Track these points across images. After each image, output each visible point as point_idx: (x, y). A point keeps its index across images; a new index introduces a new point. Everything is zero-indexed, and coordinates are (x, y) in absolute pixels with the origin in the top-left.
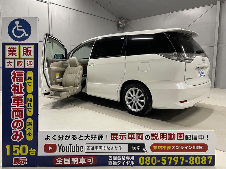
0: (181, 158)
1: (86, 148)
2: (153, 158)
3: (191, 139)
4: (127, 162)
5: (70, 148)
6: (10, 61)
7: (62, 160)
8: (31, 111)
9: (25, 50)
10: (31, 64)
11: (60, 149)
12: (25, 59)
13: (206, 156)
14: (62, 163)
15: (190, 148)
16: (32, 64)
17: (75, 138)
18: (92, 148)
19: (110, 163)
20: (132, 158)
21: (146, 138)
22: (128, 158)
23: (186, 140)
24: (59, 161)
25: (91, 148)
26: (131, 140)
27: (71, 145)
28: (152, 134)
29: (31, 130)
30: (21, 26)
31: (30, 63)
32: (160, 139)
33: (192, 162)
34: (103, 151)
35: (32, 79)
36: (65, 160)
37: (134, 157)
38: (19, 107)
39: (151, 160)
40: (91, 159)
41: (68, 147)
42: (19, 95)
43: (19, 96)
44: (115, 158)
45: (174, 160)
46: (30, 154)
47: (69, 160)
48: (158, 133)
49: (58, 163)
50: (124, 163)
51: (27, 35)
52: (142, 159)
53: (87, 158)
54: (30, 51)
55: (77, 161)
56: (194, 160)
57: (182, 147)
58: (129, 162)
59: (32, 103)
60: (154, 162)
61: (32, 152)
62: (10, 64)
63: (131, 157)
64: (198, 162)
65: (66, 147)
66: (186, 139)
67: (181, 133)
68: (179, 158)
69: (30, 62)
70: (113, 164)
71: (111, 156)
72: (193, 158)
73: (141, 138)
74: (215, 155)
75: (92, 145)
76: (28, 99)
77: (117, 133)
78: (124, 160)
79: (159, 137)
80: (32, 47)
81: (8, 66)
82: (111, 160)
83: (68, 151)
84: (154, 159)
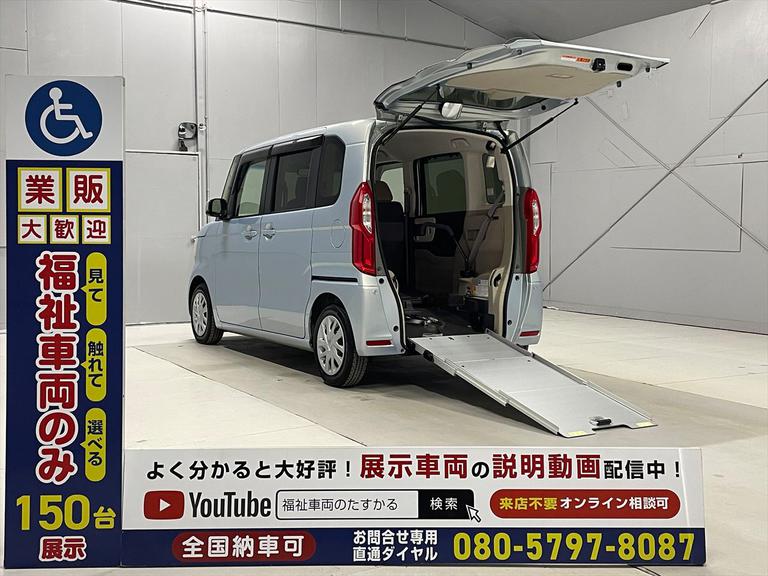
0: (590, 537)
1: (281, 504)
2: (498, 536)
3: (621, 475)
4: (415, 551)
5: (230, 504)
6: (31, 221)
7: (202, 543)
8: (99, 386)
9: (81, 183)
10: (100, 230)
11: (195, 507)
12: (80, 215)
13: (675, 532)
14: (201, 556)
15: (621, 503)
16: (104, 232)
17: (245, 472)
18: (301, 506)
19: (359, 554)
20: (431, 539)
21: (476, 471)
22: (417, 537)
23: (606, 477)
24: (192, 547)
25: (296, 504)
26: (428, 477)
27: (230, 495)
28: (496, 458)
29: (101, 447)
30: (69, 107)
31: (97, 228)
32: (523, 473)
33: (627, 552)
34: (336, 513)
35: (102, 281)
36: (213, 544)
37: (436, 535)
38: (61, 371)
39: (491, 546)
40: (297, 540)
41: (223, 501)
42: (61, 332)
43: (63, 335)
44: (374, 537)
45: (570, 545)
46: (98, 526)
47: (224, 544)
48: (513, 456)
49: (190, 553)
50: (403, 553)
51: (87, 135)
52: (462, 541)
53: (285, 537)
54: (97, 188)
55: (251, 549)
56: (636, 546)
57: (595, 501)
58: (421, 551)
59: (103, 359)
60: (502, 551)
61: (104, 518)
62: (32, 230)
63: (427, 535)
64: (647, 551)
65: (216, 501)
66: (606, 473)
67: (588, 457)
68: (584, 538)
69: (97, 224)
70: (367, 557)
71: (361, 529)
72: (631, 539)
73: (459, 473)
74: (704, 529)
75: (301, 496)
76: (92, 344)
77: (381, 456)
78: (405, 546)
79: (518, 469)
80: (105, 173)
81: (25, 238)
82: (362, 546)
83: (222, 514)
84: (502, 541)
